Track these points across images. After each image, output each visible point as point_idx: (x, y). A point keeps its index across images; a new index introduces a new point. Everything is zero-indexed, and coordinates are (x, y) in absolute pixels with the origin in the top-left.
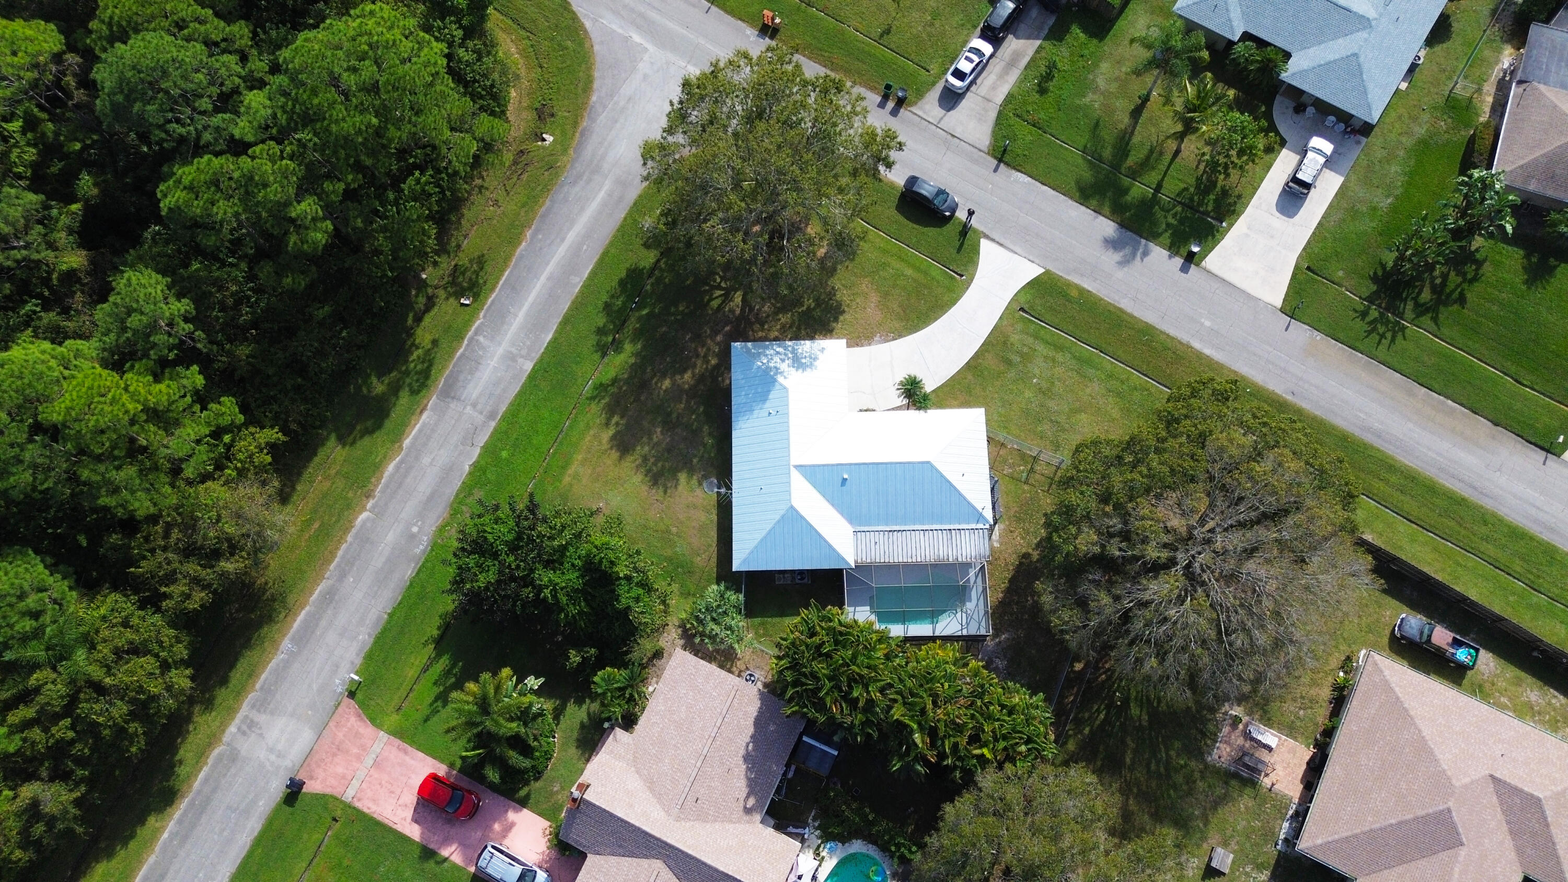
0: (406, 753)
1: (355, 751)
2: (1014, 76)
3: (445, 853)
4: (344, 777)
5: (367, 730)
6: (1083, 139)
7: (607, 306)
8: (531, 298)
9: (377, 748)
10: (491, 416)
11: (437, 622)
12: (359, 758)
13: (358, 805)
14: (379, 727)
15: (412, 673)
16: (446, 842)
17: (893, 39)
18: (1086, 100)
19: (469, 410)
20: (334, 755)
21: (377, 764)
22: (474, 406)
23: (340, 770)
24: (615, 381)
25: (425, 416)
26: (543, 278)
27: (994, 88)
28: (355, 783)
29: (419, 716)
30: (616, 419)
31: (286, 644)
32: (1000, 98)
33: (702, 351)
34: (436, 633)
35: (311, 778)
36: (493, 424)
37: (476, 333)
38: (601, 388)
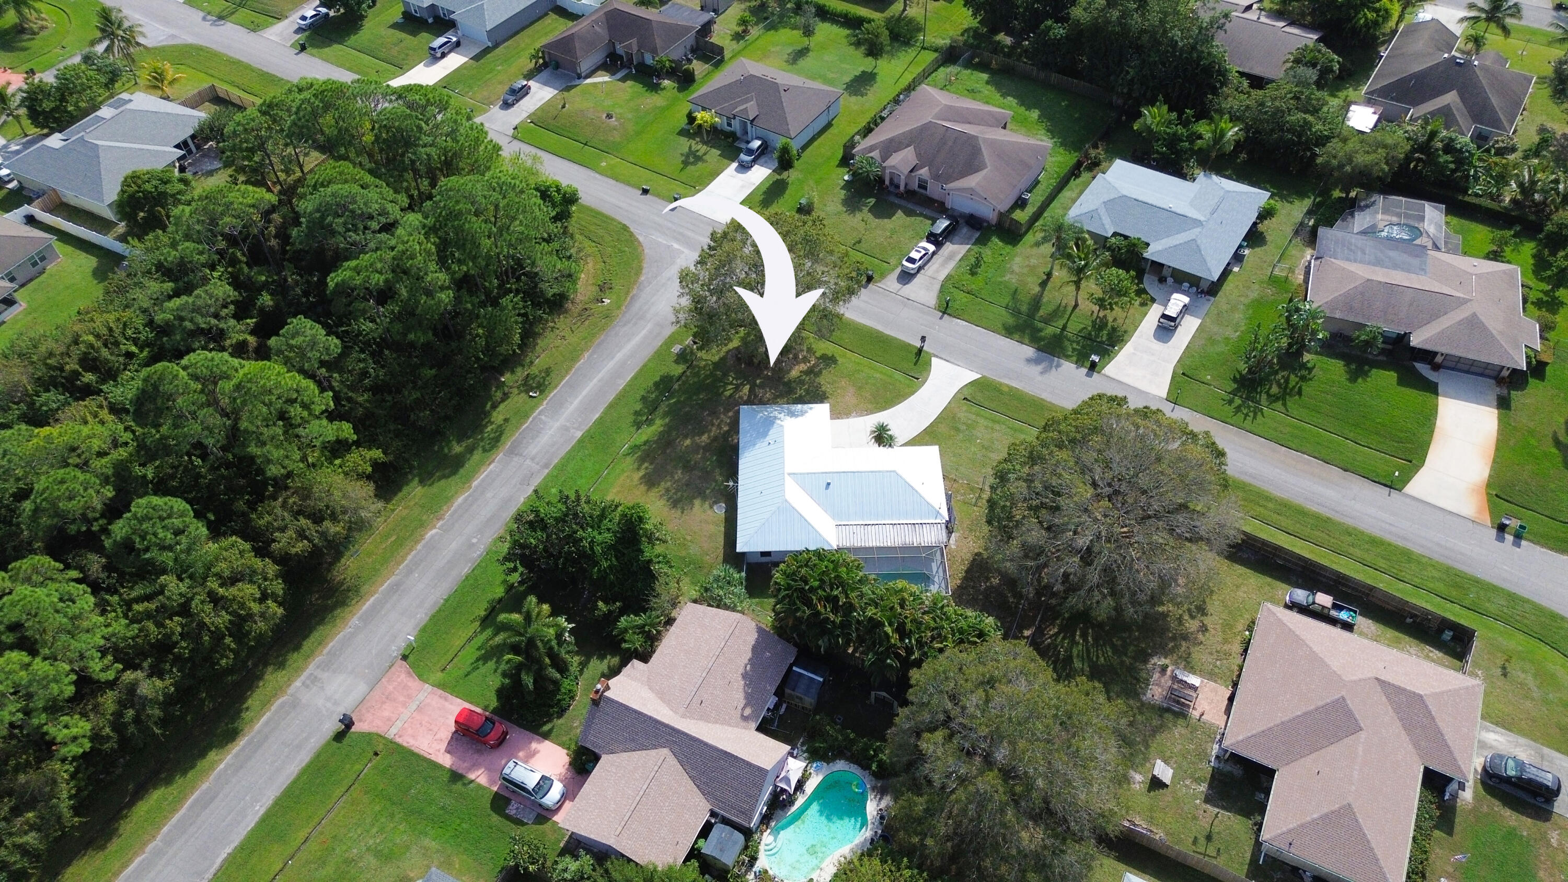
0: (446, 699)
1: (402, 699)
2: (951, 265)
3: (472, 776)
4: (389, 719)
5: (414, 683)
6: (1007, 300)
7: (644, 399)
8: (584, 393)
9: (421, 696)
10: (546, 466)
11: (485, 605)
12: (404, 705)
13: (399, 740)
14: (425, 681)
15: (459, 643)
16: (474, 766)
17: (863, 246)
18: (1006, 278)
19: (528, 462)
20: (384, 703)
21: (419, 709)
22: (533, 459)
23: (386, 714)
24: (645, 443)
25: (492, 466)
26: (595, 381)
27: (937, 271)
28: (399, 724)
29: (461, 673)
30: (646, 465)
31: (354, 621)
32: (942, 276)
33: (716, 422)
34: (483, 613)
35: (360, 720)
36: (547, 471)
37: (539, 414)
38: (635, 448)
